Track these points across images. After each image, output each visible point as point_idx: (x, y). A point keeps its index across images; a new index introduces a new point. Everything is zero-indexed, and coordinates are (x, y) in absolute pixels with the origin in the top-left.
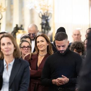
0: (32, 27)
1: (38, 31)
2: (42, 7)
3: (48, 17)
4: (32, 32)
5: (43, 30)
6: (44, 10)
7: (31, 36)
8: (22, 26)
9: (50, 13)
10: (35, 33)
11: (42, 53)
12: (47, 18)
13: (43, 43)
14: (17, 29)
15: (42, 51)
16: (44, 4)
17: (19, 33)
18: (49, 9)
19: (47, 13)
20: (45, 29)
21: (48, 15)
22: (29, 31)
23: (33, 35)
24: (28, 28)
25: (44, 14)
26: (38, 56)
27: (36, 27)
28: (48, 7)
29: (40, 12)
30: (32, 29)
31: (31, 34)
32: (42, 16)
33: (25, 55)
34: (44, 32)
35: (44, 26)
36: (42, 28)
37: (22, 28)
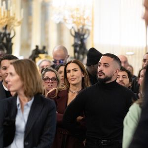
0: (59, 51)
1: (68, 56)
2: (75, 20)
3: (84, 35)
4: (59, 59)
5: (76, 54)
6: (78, 24)
7: (58, 63)
8: (44, 48)
9: (87, 30)
11: (75, 88)
12: (82, 37)
13: (76, 73)
14: (37, 52)
16: (79, 16)
17: (40, 58)
18: (86, 22)
19: (83, 29)
20: (78, 53)
21: (84, 32)
22: (55, 56)
23: (60, 62)
24: (53, 51)
25: (79, 30)
26: (68, 92)
27: (65, 50)
29: (73, 27)
30: (59, 54)
31: (58, 62)
32: (76, 33)
34: (78, 58)
35: (78, 49)
36: (75, 51)
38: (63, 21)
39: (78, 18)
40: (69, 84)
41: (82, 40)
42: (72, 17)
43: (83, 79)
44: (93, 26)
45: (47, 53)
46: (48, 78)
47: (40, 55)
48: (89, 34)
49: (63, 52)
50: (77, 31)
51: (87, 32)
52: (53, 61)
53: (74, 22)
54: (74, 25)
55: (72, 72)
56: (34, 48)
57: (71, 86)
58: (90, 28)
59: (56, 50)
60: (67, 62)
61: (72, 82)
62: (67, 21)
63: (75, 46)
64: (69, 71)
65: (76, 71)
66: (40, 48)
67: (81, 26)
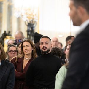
1: (24, 37)
2: (28, 16)
3: (33, 25)
5: (29, 36)
7: (18, 42)
8: (9, 32)
9: (35, 22)
10: (21, 40)
12: (32, 26)
13: (28, 48)
14: (5, 35)
15: (27, 55)
16: (30, 13)
17: (7, 38)
18: (34, 17)
19: (32, 21)
22: (16, 37)
23: (19, 41)
24: (15, 34)
25: (30, 22)
26: (23, 59)
27: (22, 34)
28: (34, 16)
29: (27, 20)
30: (18, 36)
31: (18, 41)
32: (28, 24)
33: (11, 58)
34: (30, 38)
35: (30, 33)
36: (28, 34)
37: (10, 34)
38: (20, 16)
39: (29, 14)
40: (24, 54)
41: (32, 28)
42: (26, 14)
43: (32, 51)
44: (38, 19)
45: (11, 35)
46: (11, 51)
47: (7, 37)
48: (36, 24)
49: (20, 35)
50: (29, 22)
51: (35, 23)
52: (15, 41)
53: (27, 17)
54: (27, 19)
55: (26, 47)
56: (3, 32)
57: (25, 55)
58: (37, 21)
59: (16, 33)
60: (23, 41)
61: (26, 53)
62: (23, 16)
63: (28, 31)
64: (24, 47)
65: (28, 46)
66: (7, 32)
67: (31, 19)
